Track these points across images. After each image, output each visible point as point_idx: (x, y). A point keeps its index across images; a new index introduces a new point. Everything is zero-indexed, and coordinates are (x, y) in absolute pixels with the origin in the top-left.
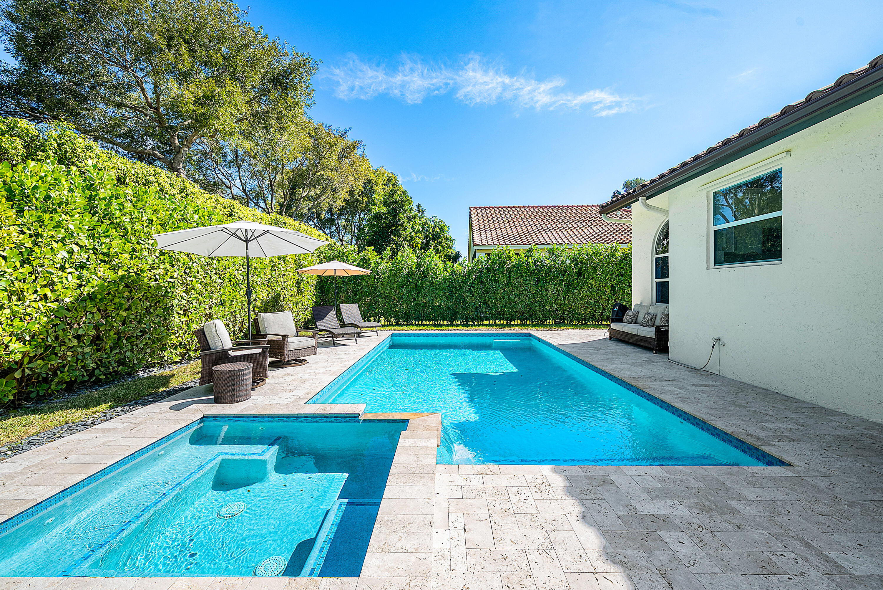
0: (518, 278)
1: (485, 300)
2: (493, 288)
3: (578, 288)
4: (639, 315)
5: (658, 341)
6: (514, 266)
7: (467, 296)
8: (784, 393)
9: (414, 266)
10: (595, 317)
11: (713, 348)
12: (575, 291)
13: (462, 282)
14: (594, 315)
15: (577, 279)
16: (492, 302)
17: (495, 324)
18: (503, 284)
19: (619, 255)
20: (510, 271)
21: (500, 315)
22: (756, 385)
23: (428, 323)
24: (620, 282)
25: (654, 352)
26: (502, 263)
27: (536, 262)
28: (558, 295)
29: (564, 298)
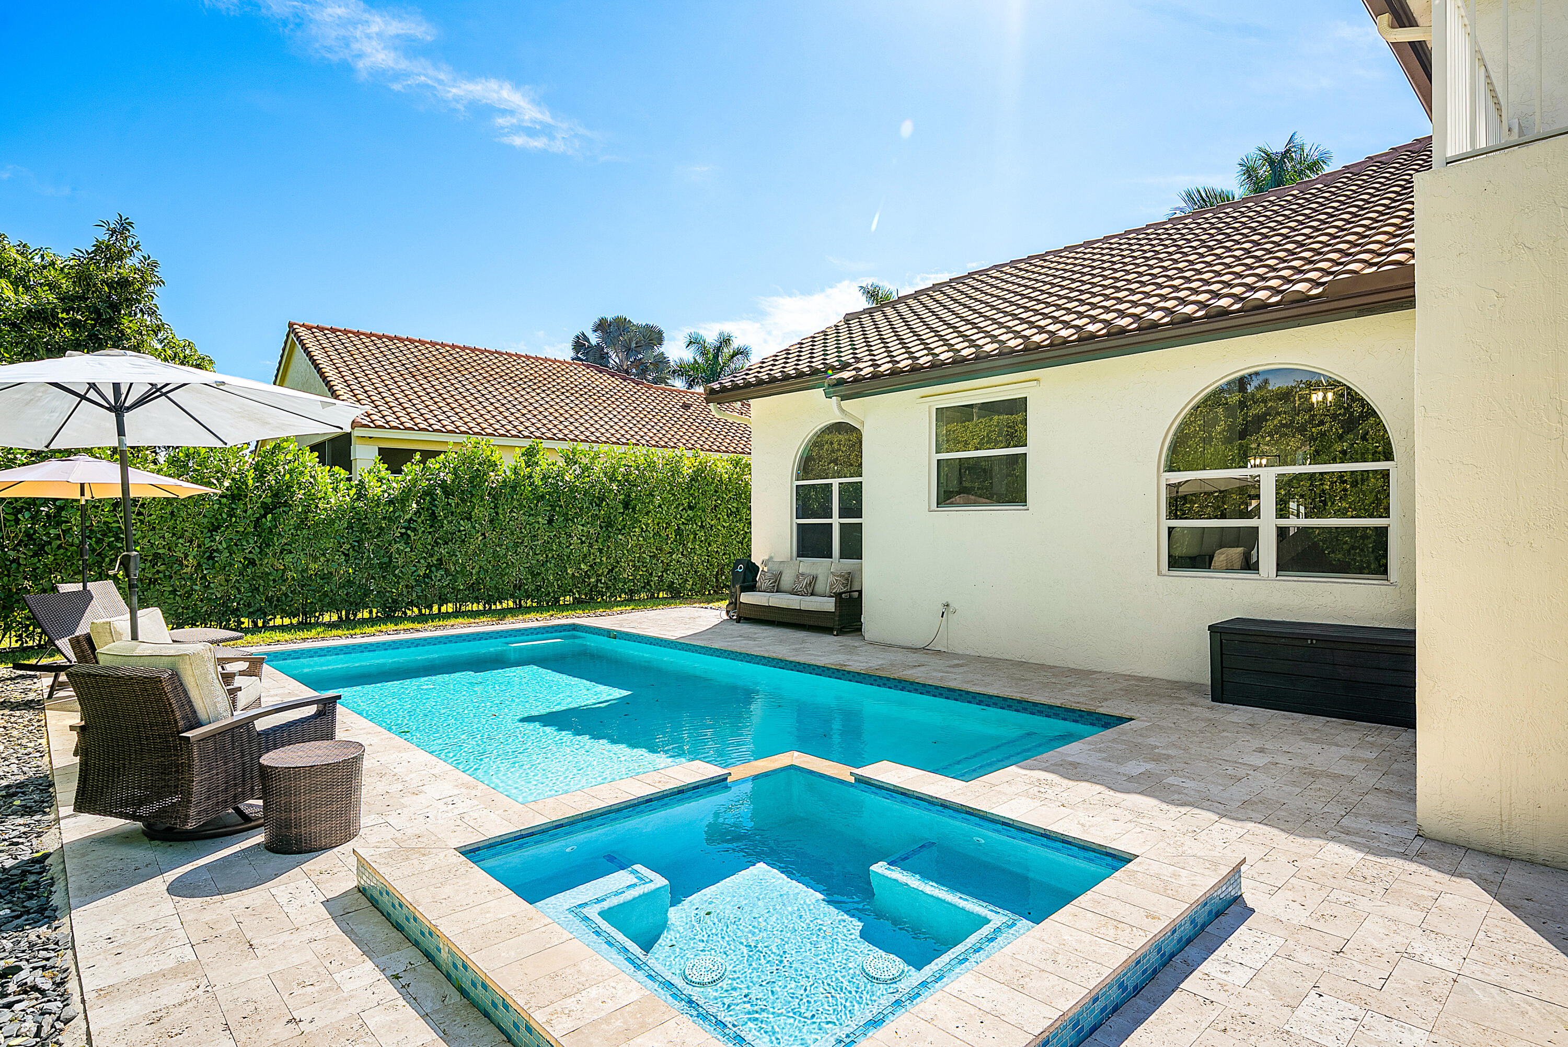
0: (512, 511)
1: (440, 560)
2: (459, 531)
3: (623, 531)
4: (782, 578)
5: (840, 616)
6: (504, 484)
7: (398, 551)
8: (1031, 661)
9: (251, 474)
10: (651, 586)
11: (942, 616)
12: (620, 537)
13: (384, 518)
14: (648, 583)
15: (623, 513)
16: (455, 563)
17: (457, 614)
18: (481, 525)
19: (687, 471)
20: (495, 495)
21: (474, 592)
22: (999, 657)
23: (287, 621)
24: (690, 520)
25: (835, 633)
26: (478, 478)
27: (544, 478)
28: (591, 545)
29: (600, 550)
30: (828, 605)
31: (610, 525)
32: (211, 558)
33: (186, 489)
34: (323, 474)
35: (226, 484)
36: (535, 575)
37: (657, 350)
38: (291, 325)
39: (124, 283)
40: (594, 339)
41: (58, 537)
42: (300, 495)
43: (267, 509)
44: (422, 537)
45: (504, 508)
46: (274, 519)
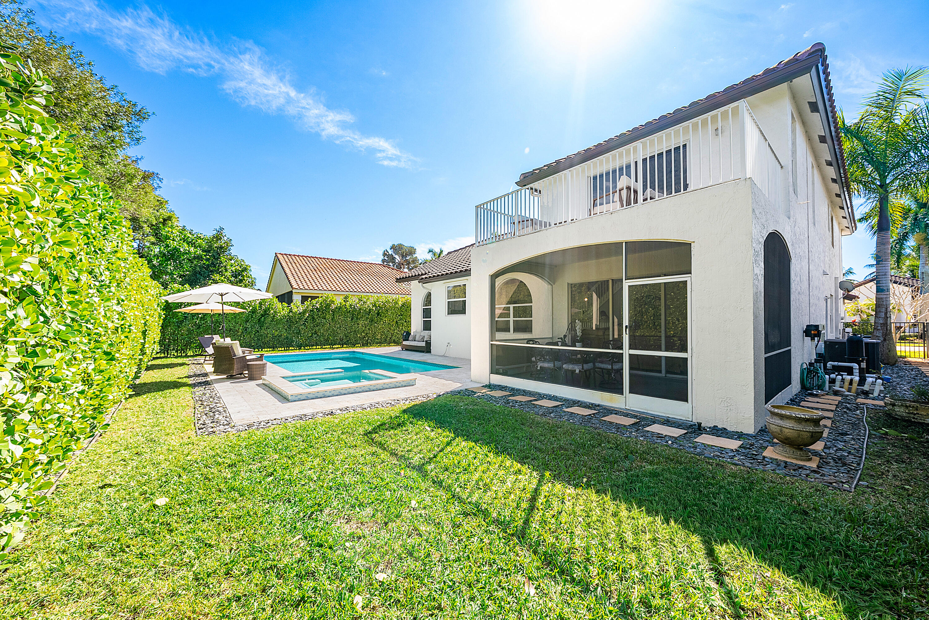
0: (339, 316)
4: (416, 337)
5: (426, 347)
6: (336, 308)
7: (302, 329)
9: (258, 306)
11: (448, 345)
12: (376, 324)
13: (298, 318)
14: (386, 340)
15: (376, 317)
16: (320, 333)
18: (328, 320)
19: (400, 303)
20: (333, 311)
24: (401, 319)
25: (424, 352)
26: (328, 306)
27: (351, 305)
28: (366, 327)
29: (369, 329)
30: (423, 344)
31: (372, 321)
32: (246, 330)
33: (238, 310)
34: (279, 305)
35: (251, 308)
36: (347, 337)
37: (415, 256)
38: (276, 254)
39: (221, 247)
40: (390, 252)
41: (204, 324)
42: (272, 312)
43: (262, 315)
44: (310, 324)
45: (336, 316)
46: (264, 319)
